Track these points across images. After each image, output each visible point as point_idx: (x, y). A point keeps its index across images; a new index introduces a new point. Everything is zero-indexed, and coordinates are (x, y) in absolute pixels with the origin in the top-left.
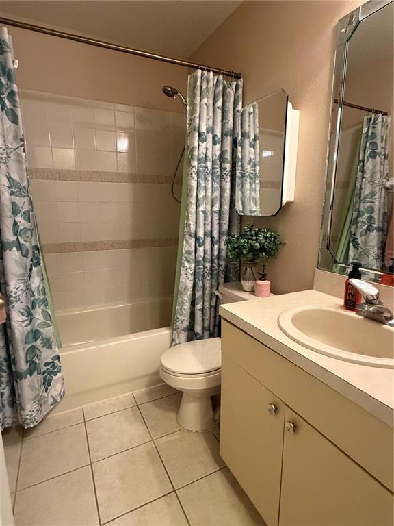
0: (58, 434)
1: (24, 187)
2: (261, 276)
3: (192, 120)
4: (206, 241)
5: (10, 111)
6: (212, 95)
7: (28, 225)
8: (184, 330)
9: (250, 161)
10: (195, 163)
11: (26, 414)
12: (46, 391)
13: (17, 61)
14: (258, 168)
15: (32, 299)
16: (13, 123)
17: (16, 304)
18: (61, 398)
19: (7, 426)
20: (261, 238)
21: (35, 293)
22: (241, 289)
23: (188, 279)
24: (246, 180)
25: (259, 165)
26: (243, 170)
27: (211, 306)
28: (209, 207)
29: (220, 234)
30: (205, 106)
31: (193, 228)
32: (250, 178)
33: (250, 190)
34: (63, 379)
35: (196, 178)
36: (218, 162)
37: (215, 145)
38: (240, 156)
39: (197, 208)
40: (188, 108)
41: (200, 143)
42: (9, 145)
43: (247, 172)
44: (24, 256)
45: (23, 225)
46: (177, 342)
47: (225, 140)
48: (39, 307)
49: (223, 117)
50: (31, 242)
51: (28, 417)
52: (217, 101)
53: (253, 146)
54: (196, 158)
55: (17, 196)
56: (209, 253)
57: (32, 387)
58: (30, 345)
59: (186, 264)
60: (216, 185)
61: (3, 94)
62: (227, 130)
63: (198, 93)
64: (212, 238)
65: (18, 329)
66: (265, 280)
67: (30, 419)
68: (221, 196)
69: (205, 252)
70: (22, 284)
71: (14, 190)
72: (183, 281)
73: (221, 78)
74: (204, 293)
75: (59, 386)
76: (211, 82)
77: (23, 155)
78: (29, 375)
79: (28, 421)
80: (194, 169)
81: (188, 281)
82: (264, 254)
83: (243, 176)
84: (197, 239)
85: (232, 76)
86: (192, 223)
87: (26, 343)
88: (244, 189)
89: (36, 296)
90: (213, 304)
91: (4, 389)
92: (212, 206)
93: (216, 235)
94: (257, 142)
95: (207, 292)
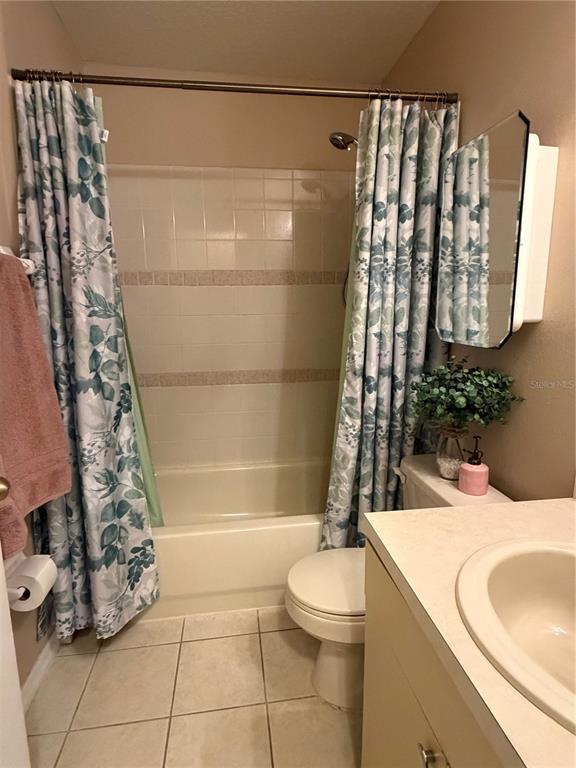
0: (143, 653)
1: (110, 304)
2: (471, 456)
3: (363, 185)
4: (381, 382)
5: (95, 202)
6: (398, 139)
7: (114, 357)
8: (340, 525)
9: (470, 243)
10: (366, 255)
11: (99, 619)
12: (132, 589)
13: (107, 132)
14: (485, 256)
15: (118, 457)
16: (99, 216)
17: (90, 467)
18: (153, 600)
19: (79, 628)
20: (470, 388)
21: (125, 450)
22: (436, 472)
23: (349, 443)
24: (461, 279)
25: (489, 251)
26: (455, 260)
27: (387, 492)
28: (388, 328)
29: (408, 370)
30: (385, 158)
31: (359, 362)
32: (470, 274)
33: (469, 295)
34: (157, 575)
35: (366, 280)
36: (408, 250)
37: (403, 222)
38: (450, 236)
39: (367, 328)
40: (358, 165)
41: (376, 221)
42: (93, 248)
43: (463, 265)
44: (107, 399)
45: (106, 356)
46: (329, 543)
47: (423, 212)
48: (129, 469)
49: (420, 174)
50: (118, 379)
51: (101, 624)
52: (409, 146)
53: (476, 217)
54: (367, 246)
55: (99, 316)
56: (386, 402)
57: (108, 583)
58: (109, 524)
59: (347, 419)
60: (402, 289)
61: (88, 179)
62: (426, 195)
63: (374, 138)
64: (393, 378)
65: (91, 501)
66: (479, 464)
67: (104, 627)
68: (412, 308)
69: (378, 401)
70: (100, 440)
71: (96, 309)
72: (341, 446)
73: (417, 107)
74: (375, 469)
75: (150, 584)
76: (398, 117)
77: (110, 259)
78: (104, 566)
79: (101, 629)
80: (363, 265)
81: (349, 447)
82: (477, 416)
83: (455, 271)
84: (366, 380)
85: (440, 100)
86: (358, 353)
87: (103, 520)
88: (457, 295)
89: (126, 454)
90: (392, 488)
91: (76, 578)
92: (395, 324)
93: (400, 373)
94: (486, 210)
95: (381, 468)
